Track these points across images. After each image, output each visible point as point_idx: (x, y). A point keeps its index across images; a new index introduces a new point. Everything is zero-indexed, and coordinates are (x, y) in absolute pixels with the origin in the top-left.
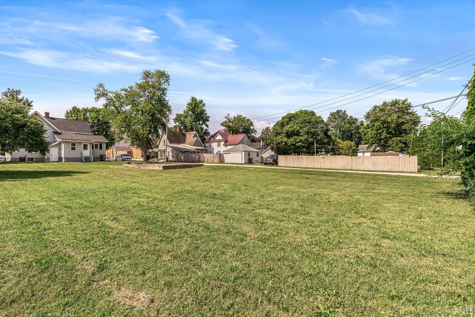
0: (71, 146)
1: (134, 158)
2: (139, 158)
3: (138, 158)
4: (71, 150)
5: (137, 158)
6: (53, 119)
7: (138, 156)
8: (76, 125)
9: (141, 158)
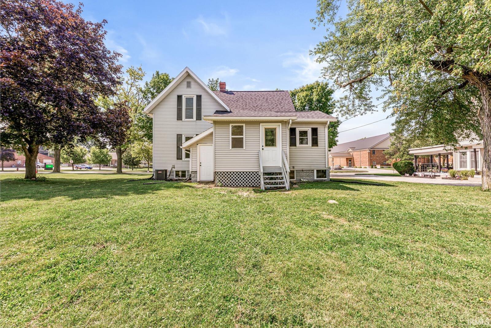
0: (231, 137)
1: (357, 167)
2: (365, 168)
3: (363, 167)
4: (231, 148)
5: (361, 167)
6: (231, 93)
7: (362, 165)
8: (267, 99)
9: (368, 167)
